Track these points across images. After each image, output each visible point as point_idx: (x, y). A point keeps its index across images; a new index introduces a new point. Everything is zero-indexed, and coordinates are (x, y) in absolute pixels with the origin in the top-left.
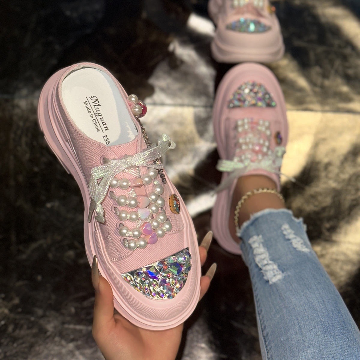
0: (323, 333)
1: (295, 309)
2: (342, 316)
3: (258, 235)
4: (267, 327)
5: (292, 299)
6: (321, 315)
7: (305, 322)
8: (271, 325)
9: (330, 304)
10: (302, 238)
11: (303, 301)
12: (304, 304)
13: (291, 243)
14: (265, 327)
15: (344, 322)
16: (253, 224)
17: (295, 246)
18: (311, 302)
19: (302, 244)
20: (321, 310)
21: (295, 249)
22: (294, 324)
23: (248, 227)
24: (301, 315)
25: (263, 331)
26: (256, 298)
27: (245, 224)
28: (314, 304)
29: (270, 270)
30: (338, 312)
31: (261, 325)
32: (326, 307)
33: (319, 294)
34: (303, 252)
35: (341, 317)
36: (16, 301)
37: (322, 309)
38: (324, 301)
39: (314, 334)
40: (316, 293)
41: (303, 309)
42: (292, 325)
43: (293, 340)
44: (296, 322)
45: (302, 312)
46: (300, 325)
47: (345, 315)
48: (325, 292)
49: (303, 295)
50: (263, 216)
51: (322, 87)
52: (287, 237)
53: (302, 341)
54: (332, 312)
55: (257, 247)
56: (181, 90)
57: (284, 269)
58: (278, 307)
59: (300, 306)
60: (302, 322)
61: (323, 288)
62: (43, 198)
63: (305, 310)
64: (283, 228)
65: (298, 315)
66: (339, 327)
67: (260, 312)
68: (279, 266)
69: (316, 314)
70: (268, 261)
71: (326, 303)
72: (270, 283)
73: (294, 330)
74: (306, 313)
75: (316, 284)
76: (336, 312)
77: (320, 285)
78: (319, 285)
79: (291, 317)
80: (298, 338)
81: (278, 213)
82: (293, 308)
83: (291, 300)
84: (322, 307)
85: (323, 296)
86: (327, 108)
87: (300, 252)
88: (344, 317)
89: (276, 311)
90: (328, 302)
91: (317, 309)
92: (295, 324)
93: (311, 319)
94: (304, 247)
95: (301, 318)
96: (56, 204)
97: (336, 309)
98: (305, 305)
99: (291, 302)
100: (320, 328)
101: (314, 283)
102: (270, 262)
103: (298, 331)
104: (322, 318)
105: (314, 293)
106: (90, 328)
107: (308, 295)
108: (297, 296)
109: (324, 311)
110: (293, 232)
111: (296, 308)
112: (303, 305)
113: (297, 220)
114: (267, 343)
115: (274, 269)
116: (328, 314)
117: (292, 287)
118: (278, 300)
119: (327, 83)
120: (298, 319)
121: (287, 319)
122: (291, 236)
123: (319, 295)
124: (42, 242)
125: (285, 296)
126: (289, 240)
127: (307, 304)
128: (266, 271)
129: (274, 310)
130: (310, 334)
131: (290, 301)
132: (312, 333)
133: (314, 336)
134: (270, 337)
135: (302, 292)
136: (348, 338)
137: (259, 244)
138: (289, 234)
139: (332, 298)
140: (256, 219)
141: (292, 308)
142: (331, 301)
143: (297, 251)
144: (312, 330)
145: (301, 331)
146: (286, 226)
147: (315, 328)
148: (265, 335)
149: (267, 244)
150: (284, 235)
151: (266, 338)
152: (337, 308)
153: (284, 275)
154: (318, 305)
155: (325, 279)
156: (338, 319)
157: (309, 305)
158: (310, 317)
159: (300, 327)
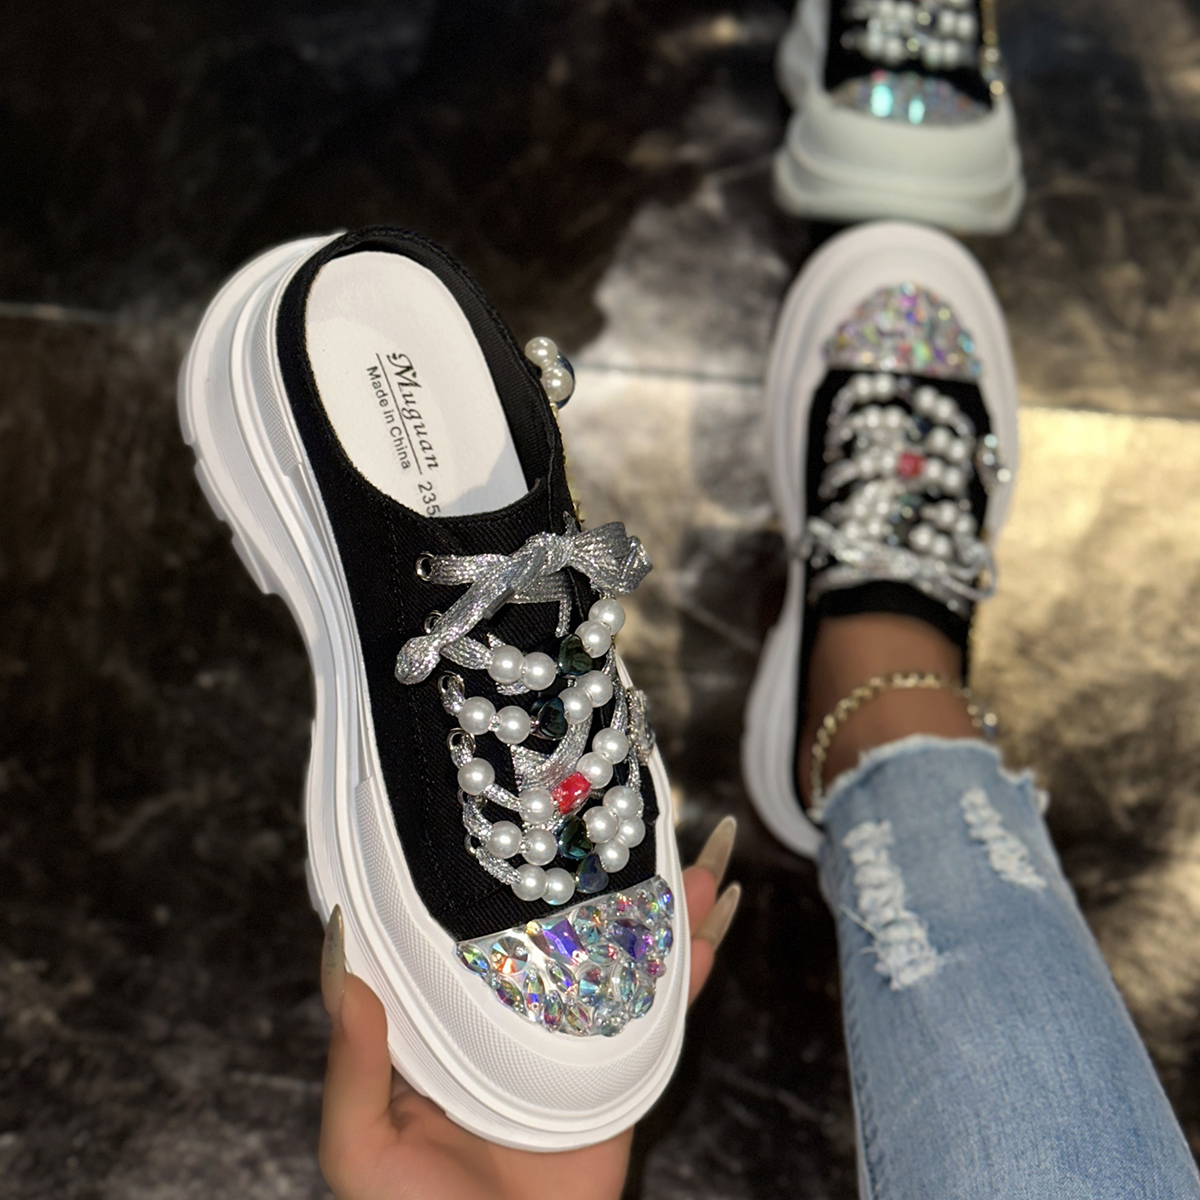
0: (1059, 1168)
1: (970, 1080)
2: (1131, 1110)
3: (879, 821)
4: (879, 1134)
5: (963, 1044)
6: (1059, 1103)
7: (1003, 1125)
8: (894, 1128)
9: (1092, 1068)
10: (1024, 840)
11: (1001, 1054)
12: (1002, 1063)
13: (986, 855)
14: (874, 1132)
15: (1136, 1132)
16: (866, 781)
17: (997, 863)
18: (1028, 1057)
19: (1022, 859)
20: (1062, 1087)
21: (996, 873)
22: (967, 1130)
23: (848, 793)
24: (989, 1102)
25: (867, 1146)
26: (851, 1032)
27: (843, 782)
28: (1037, 1066)
29: (900, 942)
30: (1120, 1098)
31: (864, 1123)
32: (1077, 1076)
33: (1060, 1031)
34: (1022, 887)
35: (1128, 1113)
36: (83, 986)
37: (1066, 1085)
38: (1072, 1057)
39: (1030, 1167)
40: (1048, 1028)
41: (999, 1081)
42: (959, 1133)
43: (960, 1183)
44: (972, 1123)
45: (993, 1090)
46: (983, 1133)
47: (1144, 1109)
48: (1079, 1028)
49: (1003, 1034)
50: (899, 760)
51: (1142, 333)
52: (975, 833)
53: (988, 1190)
54: (1099, 1096)
55: (867, 863)
56: (664, 321)
57: (948, 940)
58: (915, 1070)
59: (988, 1071)
60: (993, 1125)
61: (1075, 1014)
62: (189, 654)
63: (1006, 1084)
64: (965, 803)
65: (980, 1101)
66: (1116, 1149)
67: (861, 1082)
68: (931, 930)
69: (1041, 1100)
70: (896, 911)
71: (1080, 1065)
72: (895, 985)
73: (965, 1149)
74: (1006, 1097)
75: (1051, 996)
76: (1110, 1097)
77: (1066, 1002)
78: (1062, 1000)
79: (955, 1105)
80: (975, 1179)
81: (955, 752)
82: (964, 1077)
83: (957, 1048)
84: (1065, 1076)
85: (1072, 1039)
86: (1153, 403)
87: (1012, 886)
88: (1138, 1113)
89: (909, 1083)
90: (1089, 1061)
91: (1046, 1082)
92: (970, 1131)
93: (1024, 1115)
94: (1030, 869)
95: (991, 1113)
96: (232, 677)
97: (1114, 1085)
98: (1004, 1068)
99: (958, 1057)
100: (1052, 1149)
101: (1046, 994)
102: (905, 915)
103: (976, 1156)
104: (1063, 1116)
105: (1043, 1028)
106: (316, 1088)
107: (1018, 1033)
108: (981, 1036)
109: (1069, 1092)
110: (998, 817)
111: (973, 1077)
112: (1000, 1067)
113: (1013, 779)
114: (879, 1187)
115: (912, 940)
116: (1084, 1101)
117: (966, 1005)
118: (916, 1045)
119: (1159, 320)
120: (978, 1115)
121: (943, 1111)
122: (991, 832)
123: (1057, 1035)
124: (177, 796)
125: (938, 1033)
126: (981, 842)
127: (1014, 1065)
128: (886, 945)
129: (903, 1080)
130: (1015, 1169)
131: (955, 1052)
132: (1024, 1164)
133: (1029, 1175)
134: (888, 1169)
135: (999, 1022)
136: (1144, 1188)
137: (877, 852)
138: (985, 823)
139: (1101, 1050)
140: (879, 768)
141: (960, 1076)
142: (1098, 1059)
143: (1001, 882)
144: (1023, 1153)
145: (988, 1157)
146: (976, 797)
147: (1035, 1146)
148: (874, 1158)
149: (902, 856)
150: (968, 826)
151: (878, 1171)
152: (1116, 1082)
153: (942, 961)
154: (1052, 1070)
155: (1087, 983)
156: (1117, 1120)
157: (1021, 1069)
158: (1022, 1107)
159: (985, 1141)
